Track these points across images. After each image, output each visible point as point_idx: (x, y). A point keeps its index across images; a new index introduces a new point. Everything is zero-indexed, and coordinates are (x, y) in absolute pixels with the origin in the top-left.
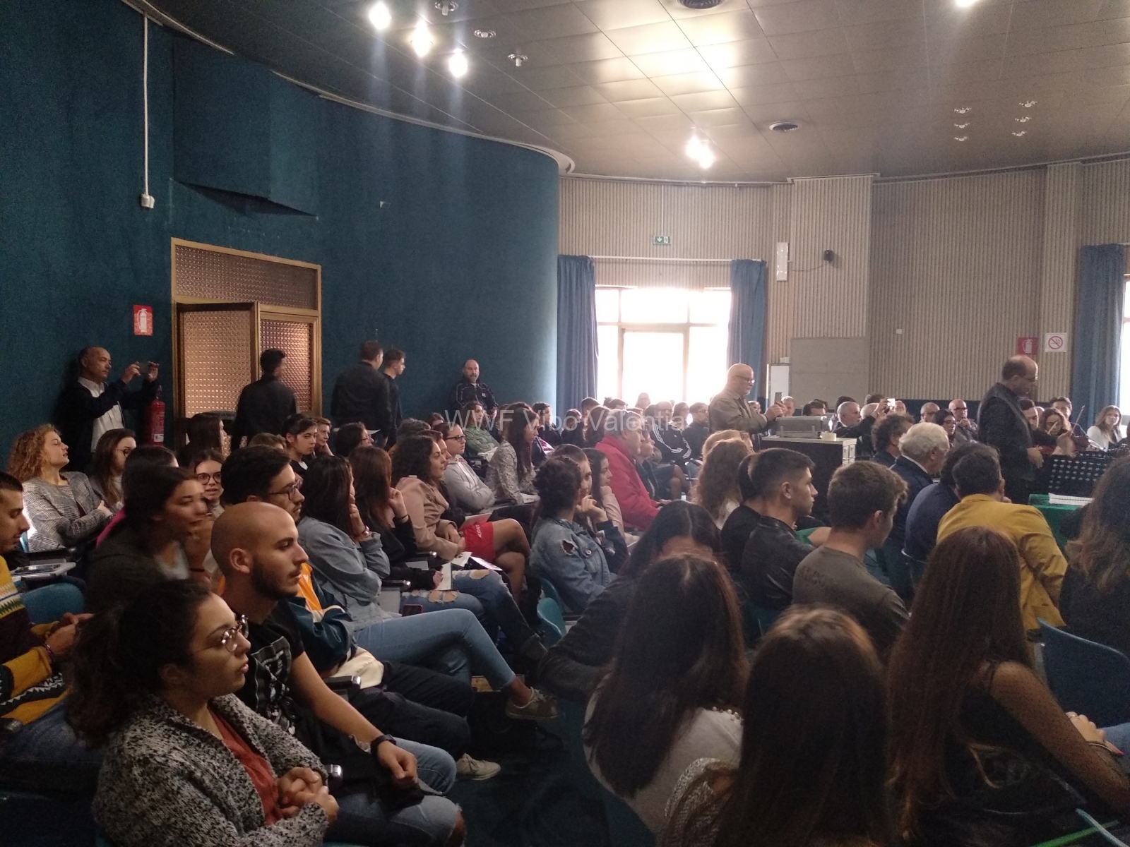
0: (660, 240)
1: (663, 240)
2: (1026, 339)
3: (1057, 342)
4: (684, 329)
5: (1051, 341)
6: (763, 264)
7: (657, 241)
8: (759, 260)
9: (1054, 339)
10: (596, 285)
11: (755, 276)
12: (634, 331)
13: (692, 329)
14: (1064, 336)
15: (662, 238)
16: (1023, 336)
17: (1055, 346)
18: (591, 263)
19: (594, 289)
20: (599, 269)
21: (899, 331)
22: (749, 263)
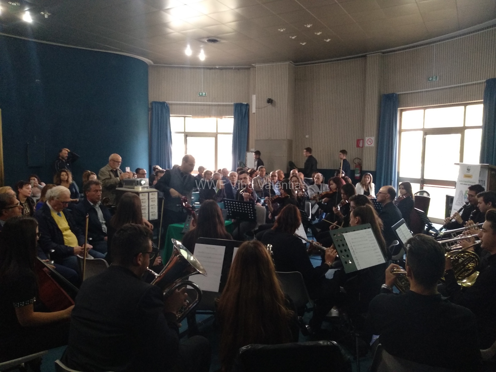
0: (201, 94)
1: (202, 94)
2: (360, 140)
3: (370, 142)
4: (215, 135)
5: (368, 141)
6: (247, 105)
7: (199, 94)
8: (246, 103)
9: (369, 140)
10: (171, 115)
11: (244, 111)
12: (192, 136)
13: (218, 135)
14: (373, 138)
15: (202, 93)
16: (359, 139)
17: (369, 143)
18: (167, 105)
19: (169, 116)
20: (171, 107)
21: (307, 136)
22: (241, 105)
